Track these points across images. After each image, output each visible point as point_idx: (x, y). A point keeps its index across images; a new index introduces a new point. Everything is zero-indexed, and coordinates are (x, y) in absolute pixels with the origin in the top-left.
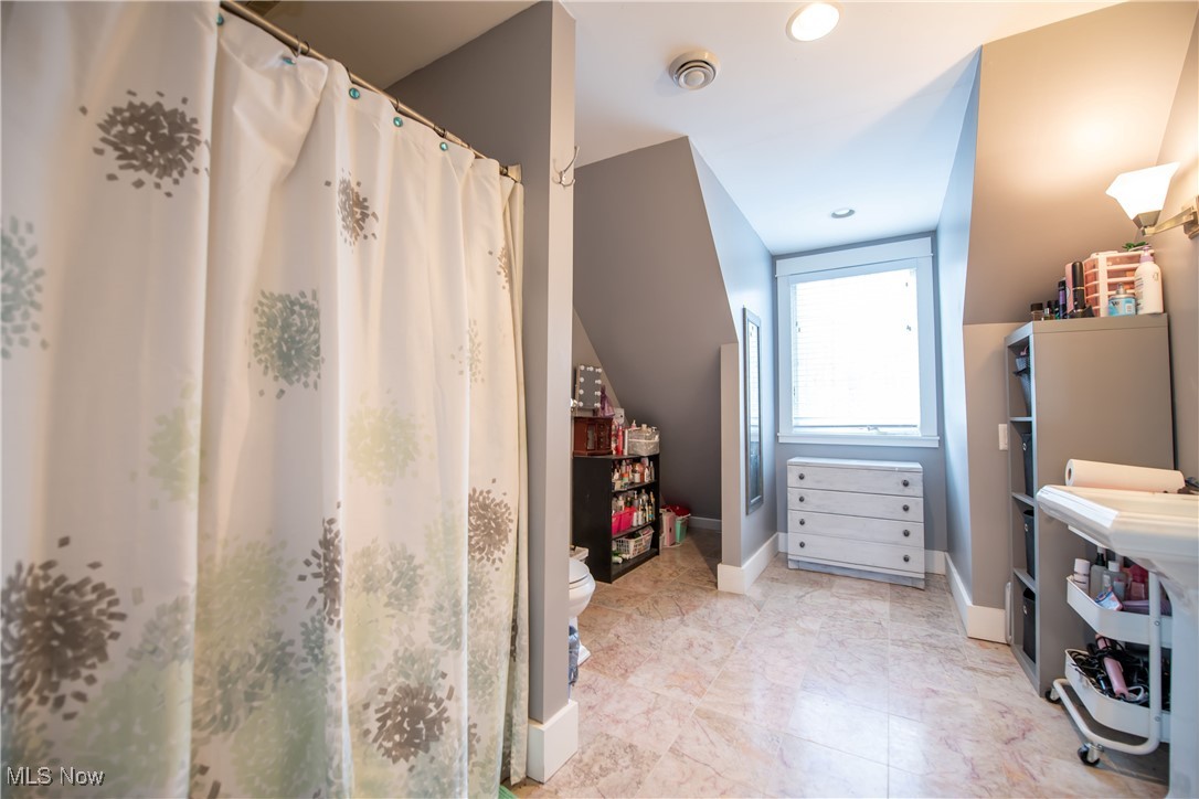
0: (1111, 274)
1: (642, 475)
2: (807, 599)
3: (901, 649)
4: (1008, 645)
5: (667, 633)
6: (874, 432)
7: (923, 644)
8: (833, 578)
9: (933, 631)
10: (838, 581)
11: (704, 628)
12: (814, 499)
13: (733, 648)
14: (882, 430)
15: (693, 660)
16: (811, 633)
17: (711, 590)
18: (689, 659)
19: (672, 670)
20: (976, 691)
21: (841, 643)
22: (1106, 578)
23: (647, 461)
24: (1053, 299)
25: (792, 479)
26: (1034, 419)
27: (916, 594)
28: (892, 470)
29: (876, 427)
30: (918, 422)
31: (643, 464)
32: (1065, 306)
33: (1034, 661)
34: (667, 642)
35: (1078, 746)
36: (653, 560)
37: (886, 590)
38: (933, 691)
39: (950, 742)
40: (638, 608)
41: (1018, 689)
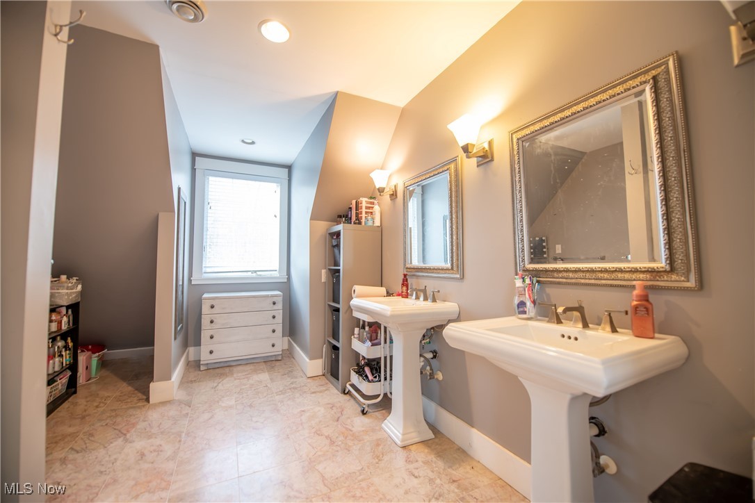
0: (367, 208)
1: (60, 323)
2: (220, 387)
3: (282, 396)
4: (324, 375)
5: (115, 457)
6: (254, 275)
7: (290, 389)
8: (231, 368)
9: (292, 380)
10: (235, 369)
11: (150, 437)
12: (219, 321)
13: (180, 441)
14: (258, 273)
15: (150, 465)
16: (231, 407)
17: (144, 406)
18: (146, 466)
19: (132, 483)
20: (319, 403)
21: (251, 406)
22: (365, 334)
23: (64, 310)
24: (345, 214)
25: (205, 309)
26: (341, 268)
27: (278, 363)
28: (267, 296)
29: (255, 272)
30: (278, 269)
31: (59, 313)
32: (351, 218)
33: (338, 380)
34: (118, 463)
35: (360, 409)
36: (70, 399)
37: (263, 366)
38: (303, 411)
39: (318, 432)
40: (72, 449)
41: (332, 394)
